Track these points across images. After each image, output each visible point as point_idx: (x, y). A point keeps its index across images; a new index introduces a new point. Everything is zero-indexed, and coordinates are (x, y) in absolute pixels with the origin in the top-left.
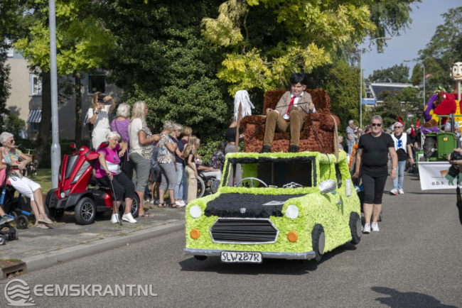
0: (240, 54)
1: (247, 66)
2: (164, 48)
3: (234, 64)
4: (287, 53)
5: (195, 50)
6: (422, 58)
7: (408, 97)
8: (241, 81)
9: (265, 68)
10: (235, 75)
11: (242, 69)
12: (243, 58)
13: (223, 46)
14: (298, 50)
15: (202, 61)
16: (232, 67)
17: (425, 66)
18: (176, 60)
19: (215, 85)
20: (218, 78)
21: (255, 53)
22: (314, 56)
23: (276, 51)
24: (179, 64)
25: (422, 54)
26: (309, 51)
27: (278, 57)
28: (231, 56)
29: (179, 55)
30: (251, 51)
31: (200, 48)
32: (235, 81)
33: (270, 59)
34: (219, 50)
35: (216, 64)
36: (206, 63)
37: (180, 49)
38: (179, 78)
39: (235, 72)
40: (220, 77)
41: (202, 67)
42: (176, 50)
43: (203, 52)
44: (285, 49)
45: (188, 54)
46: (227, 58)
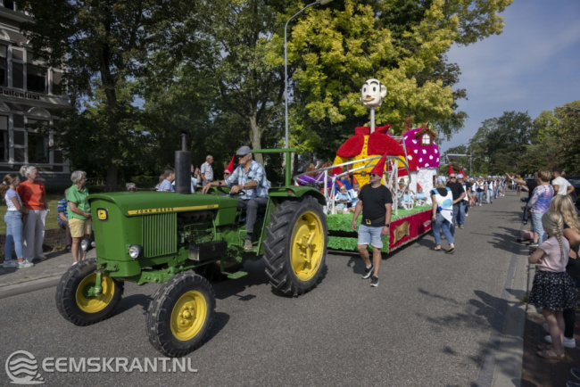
7: (463, 161)
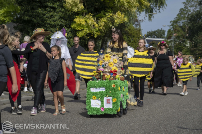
0: (82, 16)
1: (86, 22)
2: (45, 12)
3: (80, 21)
4: (106, 16)
5: (60, 14)
6: (172, 25)
8: (83, 29)
9: (95, 23)
10: (80, 26)
11: (84, 23)
12: (84, 18)
13: (74, 12)
14: (112, 15)
15: (64, 19)
16: (79, 22)
17: (174, 29)
18: (51, 19)
19: (70, 31)
20: (72, 28)
21: (90, 16)
22: (119, 17)
23: (100, 15)
24: (52, 20)
25: (172, 23)
26: (117, 15)
27: (101, 18)
28: (78, 17)
29: (52, 16)
30: (88, 15)
31: (63, 13)
32: (80, 29)
33: (97, 19)
34: (72, 14)
35: (71, 21)
36: (66, 20)
37: (53, 13)
38: (52, 27)
39: (80, 25)
40: (72, 27)
41: (63, 22)
42: (51, 14)
43: (64, 15)
44: (105, 14)
45: (57, 16)
46: (76, 18)
